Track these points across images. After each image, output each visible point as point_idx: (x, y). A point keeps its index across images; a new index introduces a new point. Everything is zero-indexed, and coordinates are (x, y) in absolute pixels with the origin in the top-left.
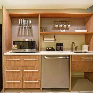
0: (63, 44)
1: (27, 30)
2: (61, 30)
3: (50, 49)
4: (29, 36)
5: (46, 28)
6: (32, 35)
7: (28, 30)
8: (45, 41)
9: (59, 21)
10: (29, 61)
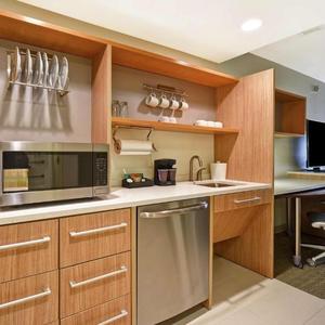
0: (174, 162)
1: (47, 102)
2: (164, 115)
3: (138, 179)
4: (54, 128)
5: (126, 104)
6: (67, 127)
7: (52, 106)
8: (122, 153)
9: (159, 87)
10: (89, 237)
